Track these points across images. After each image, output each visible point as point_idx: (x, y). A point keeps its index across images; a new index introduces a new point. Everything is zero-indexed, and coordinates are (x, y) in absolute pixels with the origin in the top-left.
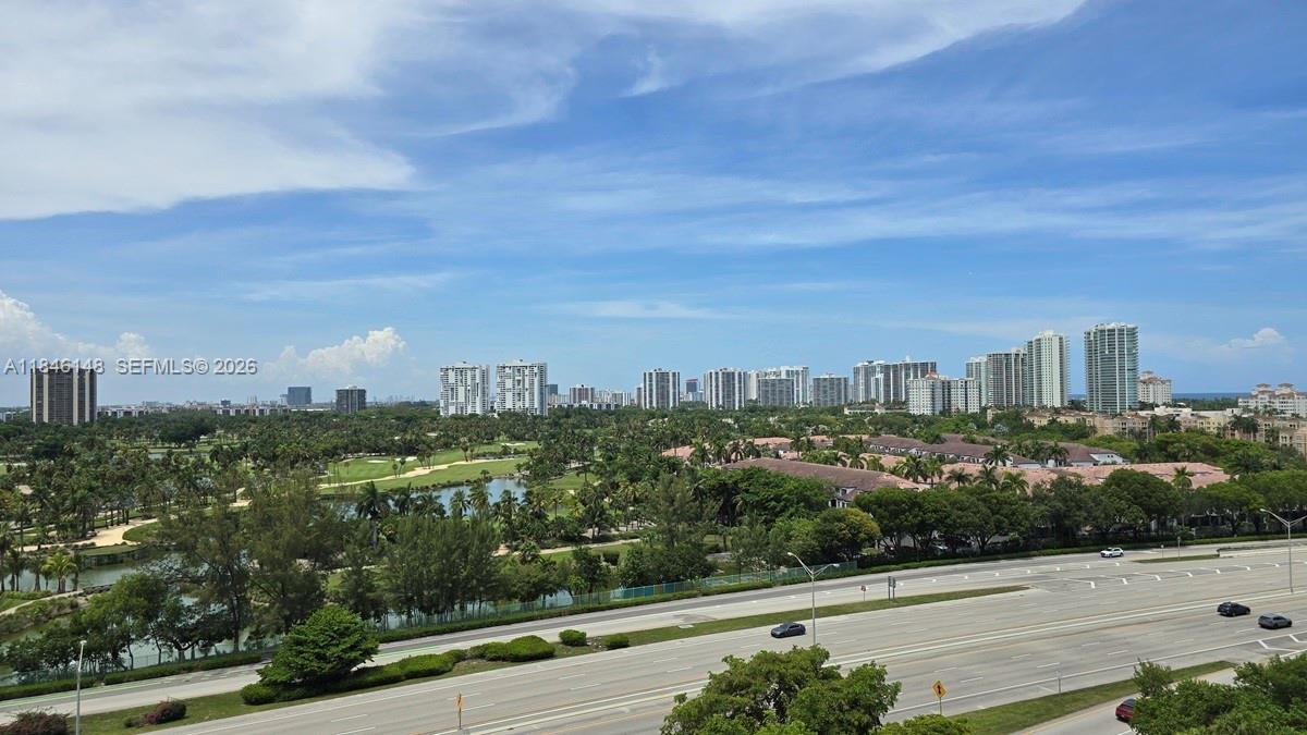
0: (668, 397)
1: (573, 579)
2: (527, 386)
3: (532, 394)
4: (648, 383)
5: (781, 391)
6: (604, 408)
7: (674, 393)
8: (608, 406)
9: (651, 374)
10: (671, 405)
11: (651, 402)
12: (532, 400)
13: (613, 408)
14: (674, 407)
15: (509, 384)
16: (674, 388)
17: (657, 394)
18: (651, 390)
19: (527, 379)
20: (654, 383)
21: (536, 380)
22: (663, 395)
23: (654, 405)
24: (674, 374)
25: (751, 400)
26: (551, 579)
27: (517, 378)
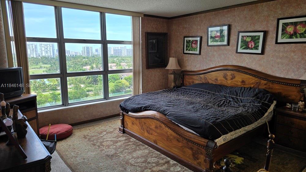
0: (89, 53)
1: (49, 100)
2: (49, 49)
3: (50, 52)
4: (84, 49)
5: (119, 52)
6: (72, 56)
7: (91, 52)
8: (73, 55)
9: (84, 47)
10: (90, 55)
11: (85, 54)
12: (50, 53)
13: (74, 56)
14: (91, 56)
15: (43, 49)
16: (91, 51)
17: (87, 52)
18: (85, 51)
19: (48, 47)
20: (86, 49)
21: (51, 48)
22: (88, 53)
23: (86, 55)
24: (91, 47)
25: (112, 54)
26: (42, 100)
27: (45, 47)
